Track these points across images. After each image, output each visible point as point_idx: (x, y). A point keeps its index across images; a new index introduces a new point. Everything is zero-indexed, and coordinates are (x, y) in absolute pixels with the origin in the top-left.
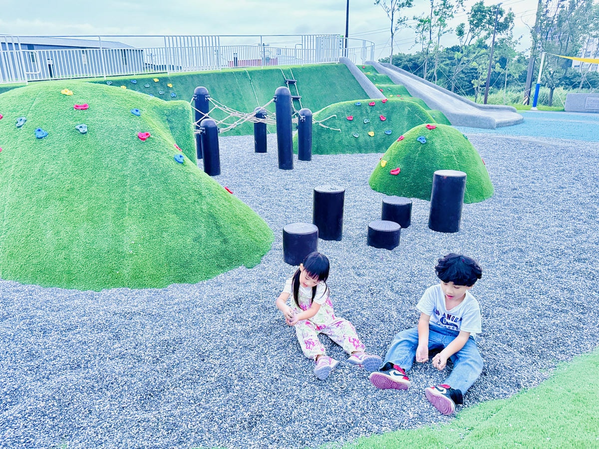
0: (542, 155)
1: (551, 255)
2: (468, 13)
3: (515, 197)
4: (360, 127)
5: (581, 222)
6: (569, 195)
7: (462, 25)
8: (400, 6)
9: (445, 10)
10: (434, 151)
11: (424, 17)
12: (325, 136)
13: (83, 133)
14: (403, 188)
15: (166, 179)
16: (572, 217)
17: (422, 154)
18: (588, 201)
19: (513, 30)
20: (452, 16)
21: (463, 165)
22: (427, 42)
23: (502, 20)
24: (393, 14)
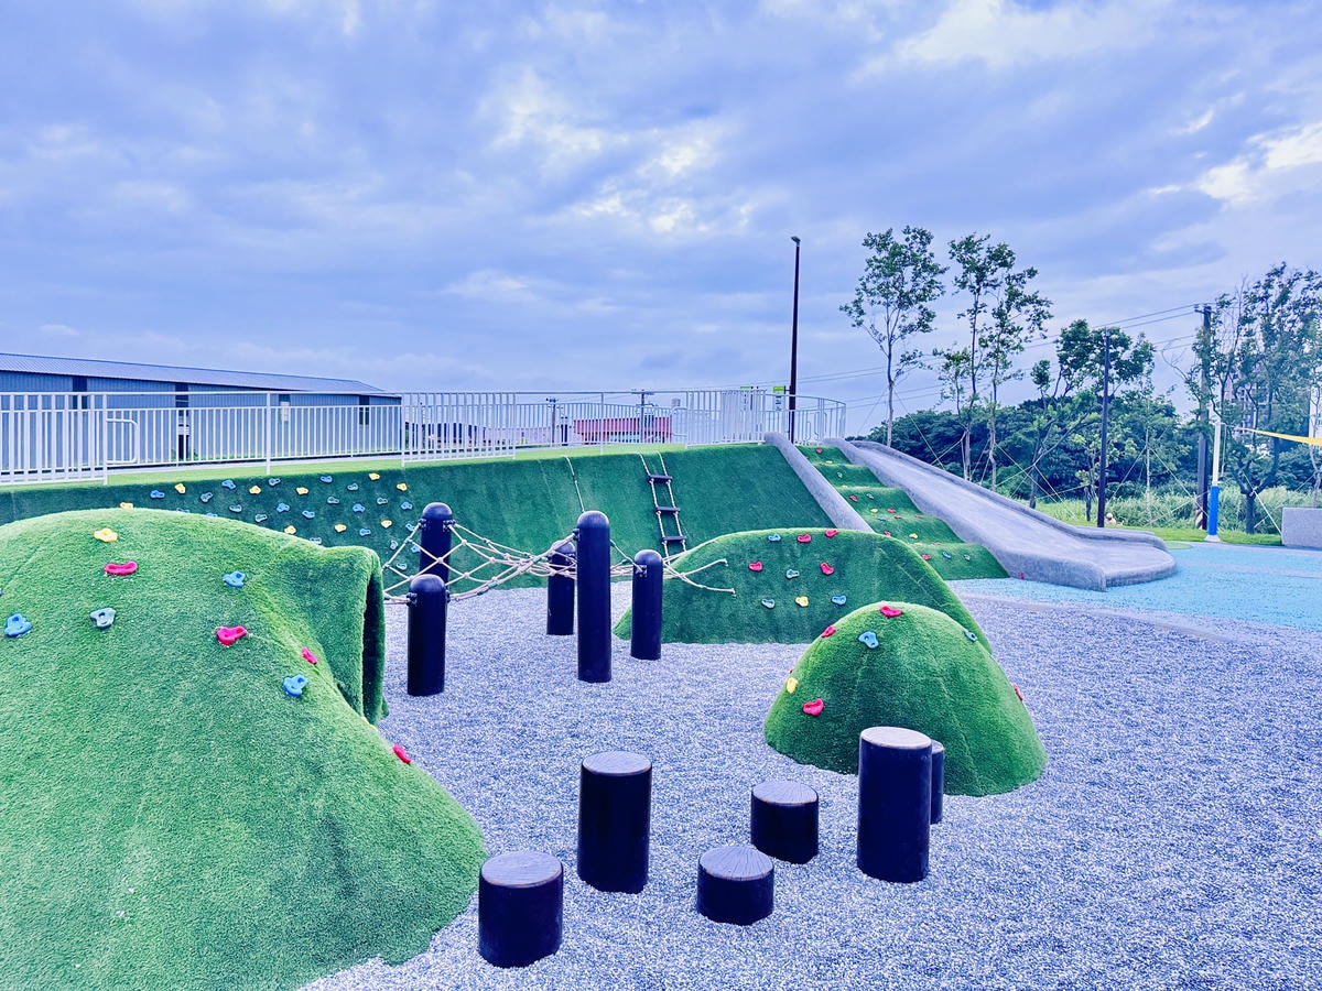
0: (1191, 665)
1: (1127, 964)
2: (1057, 341)
3: (1093, 784)
4: (777, 586)
5: (1232, 864)
6: (1222, 784)
7: (1045, 364)
8: (904, 331)
9: (1003, 336)
10: (895, 666)
11: (957, 350)
12: (699, 603)
13: (101, 629)
14: (829, 748)
15: (247, 737)
16: (1213, 847)
17: (869, 673)
18: (1263, 801)
19: (1151, 376)
20: (1018, 347)
21: (962, 703)
22: (967, 397)
23: (1126, 356)
24: (890, 345)
